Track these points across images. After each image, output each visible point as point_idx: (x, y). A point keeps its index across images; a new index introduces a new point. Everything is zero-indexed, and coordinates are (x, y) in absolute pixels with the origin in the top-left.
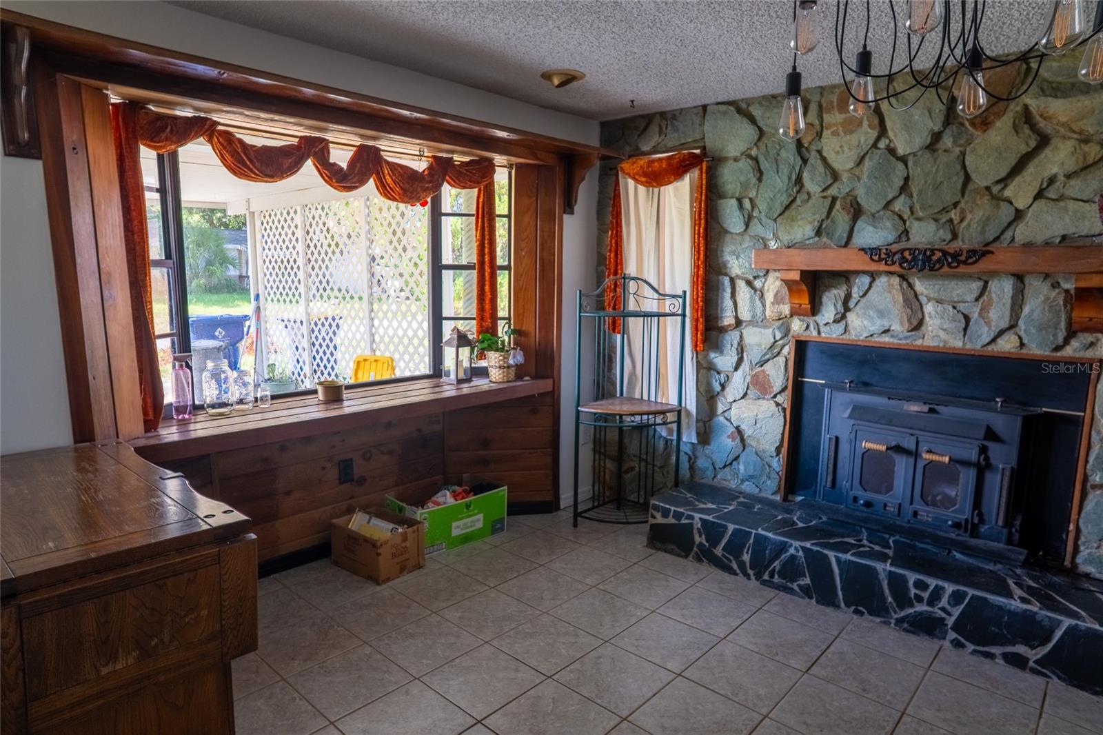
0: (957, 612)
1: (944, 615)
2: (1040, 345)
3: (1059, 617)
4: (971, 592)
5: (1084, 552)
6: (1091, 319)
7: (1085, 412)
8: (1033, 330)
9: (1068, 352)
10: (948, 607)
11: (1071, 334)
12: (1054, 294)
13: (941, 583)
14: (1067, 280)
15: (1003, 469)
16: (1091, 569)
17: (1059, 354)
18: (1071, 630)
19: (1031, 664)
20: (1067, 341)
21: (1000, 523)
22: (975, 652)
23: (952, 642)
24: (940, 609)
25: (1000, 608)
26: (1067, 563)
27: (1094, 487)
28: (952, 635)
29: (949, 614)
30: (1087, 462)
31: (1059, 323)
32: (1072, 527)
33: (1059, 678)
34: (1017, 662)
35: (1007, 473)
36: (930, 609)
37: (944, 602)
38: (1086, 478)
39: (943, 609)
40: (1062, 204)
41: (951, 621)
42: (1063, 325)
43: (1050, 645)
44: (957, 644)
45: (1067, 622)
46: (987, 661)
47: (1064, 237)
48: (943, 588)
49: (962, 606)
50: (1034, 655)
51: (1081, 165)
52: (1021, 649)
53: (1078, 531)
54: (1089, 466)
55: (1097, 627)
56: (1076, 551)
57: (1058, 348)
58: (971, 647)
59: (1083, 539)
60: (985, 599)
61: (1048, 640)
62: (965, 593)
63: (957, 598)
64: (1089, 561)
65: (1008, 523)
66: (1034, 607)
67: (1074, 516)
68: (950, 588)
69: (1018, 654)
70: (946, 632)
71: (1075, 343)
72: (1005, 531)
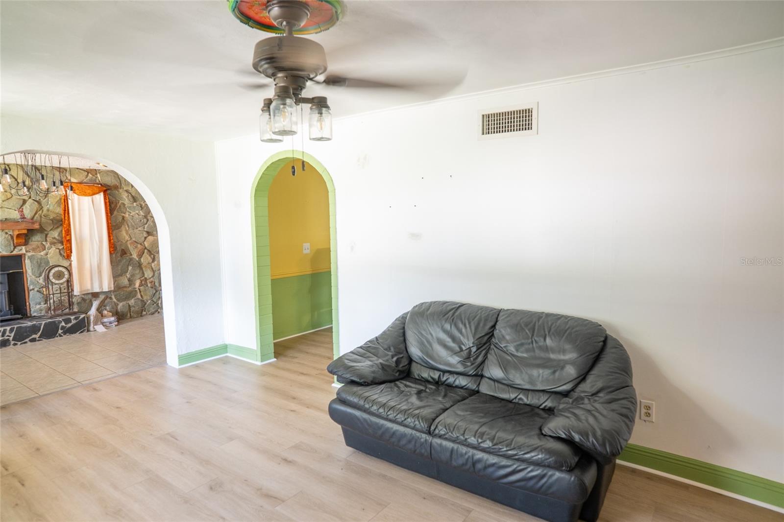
0: (12, 335)
1: (8, 338)
2: (6, 252)
3: (41, 322)
4: (16, 326)
5: (32, 310)
6: (21, 242)
7: (22, 269)
8: (3, 247)
9: (15, 253)
10: (9, 334)
11: (15, 247)
12: (7, 236)
13: (5, 328)
14: (9, 232)
15: (5, 292)
16: (35, 314)
17: (12, 253)
18: (45, 324)
19: (37, 339)
20: (14, 250)
21: (8, 309)
22: (21, 344)
23: (13, 345)
24: (7, 336)
25: (26, 327)
26: (28, 315)
27: (31, 290)
28: (13, 342)
29: (10, 336)
30: (27, 283)
31: (10, 244)
32: (28, 304)
33: (45, 339)
34: (33, 340)
35: (6, 293)
36: (3, 338)
37: (7, 333)
38: (28, 288)
39: (8, 336)
40: (3, 209)
41: (11, 338)
42: (12, 245)
43: (41, 331)
44: (15, 344)
45: (44, 323)
46: (26, 344)
47: (6, 219)
48: (6, 329)
49: (14, 332)
50: (36, 336)
51: (6, 199)
52: (34, 336)
53: (29, 303)
54: (28, 284)
55: (50, 320)
56: (30, 310)
57: (12, 252)
58: (19, 343)
59: (31, 306)
60: (21, 327)
61: (40, 330)
62: (14, 328)
63: (11, 330)
64: (34, 312)
65: (10, 309)
66: (35, 323)
67: (27, 300)
68: (8, 328)
69: (33, 338)
70: (10, 343)
71: (16, 250)
72: (9, 311)
